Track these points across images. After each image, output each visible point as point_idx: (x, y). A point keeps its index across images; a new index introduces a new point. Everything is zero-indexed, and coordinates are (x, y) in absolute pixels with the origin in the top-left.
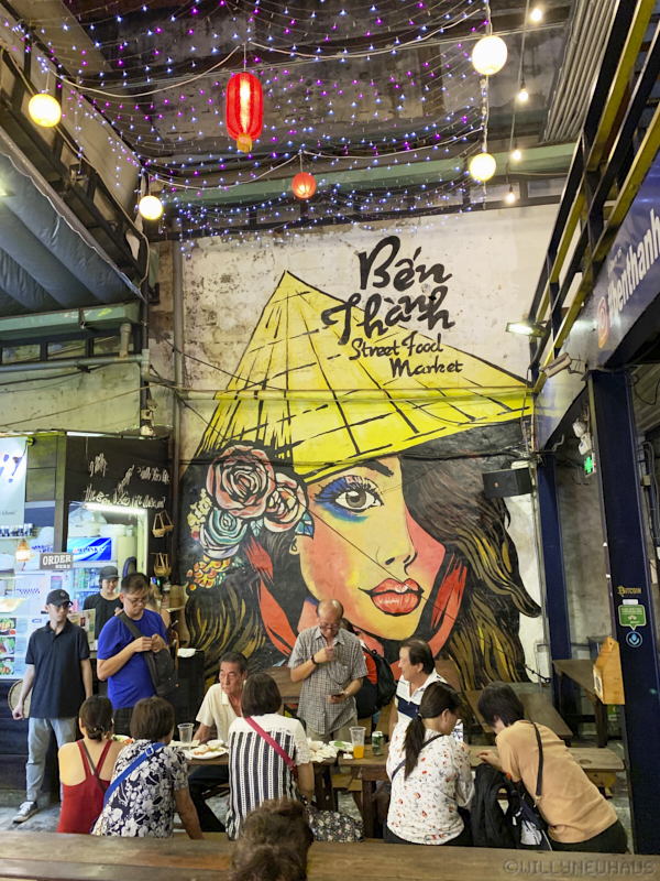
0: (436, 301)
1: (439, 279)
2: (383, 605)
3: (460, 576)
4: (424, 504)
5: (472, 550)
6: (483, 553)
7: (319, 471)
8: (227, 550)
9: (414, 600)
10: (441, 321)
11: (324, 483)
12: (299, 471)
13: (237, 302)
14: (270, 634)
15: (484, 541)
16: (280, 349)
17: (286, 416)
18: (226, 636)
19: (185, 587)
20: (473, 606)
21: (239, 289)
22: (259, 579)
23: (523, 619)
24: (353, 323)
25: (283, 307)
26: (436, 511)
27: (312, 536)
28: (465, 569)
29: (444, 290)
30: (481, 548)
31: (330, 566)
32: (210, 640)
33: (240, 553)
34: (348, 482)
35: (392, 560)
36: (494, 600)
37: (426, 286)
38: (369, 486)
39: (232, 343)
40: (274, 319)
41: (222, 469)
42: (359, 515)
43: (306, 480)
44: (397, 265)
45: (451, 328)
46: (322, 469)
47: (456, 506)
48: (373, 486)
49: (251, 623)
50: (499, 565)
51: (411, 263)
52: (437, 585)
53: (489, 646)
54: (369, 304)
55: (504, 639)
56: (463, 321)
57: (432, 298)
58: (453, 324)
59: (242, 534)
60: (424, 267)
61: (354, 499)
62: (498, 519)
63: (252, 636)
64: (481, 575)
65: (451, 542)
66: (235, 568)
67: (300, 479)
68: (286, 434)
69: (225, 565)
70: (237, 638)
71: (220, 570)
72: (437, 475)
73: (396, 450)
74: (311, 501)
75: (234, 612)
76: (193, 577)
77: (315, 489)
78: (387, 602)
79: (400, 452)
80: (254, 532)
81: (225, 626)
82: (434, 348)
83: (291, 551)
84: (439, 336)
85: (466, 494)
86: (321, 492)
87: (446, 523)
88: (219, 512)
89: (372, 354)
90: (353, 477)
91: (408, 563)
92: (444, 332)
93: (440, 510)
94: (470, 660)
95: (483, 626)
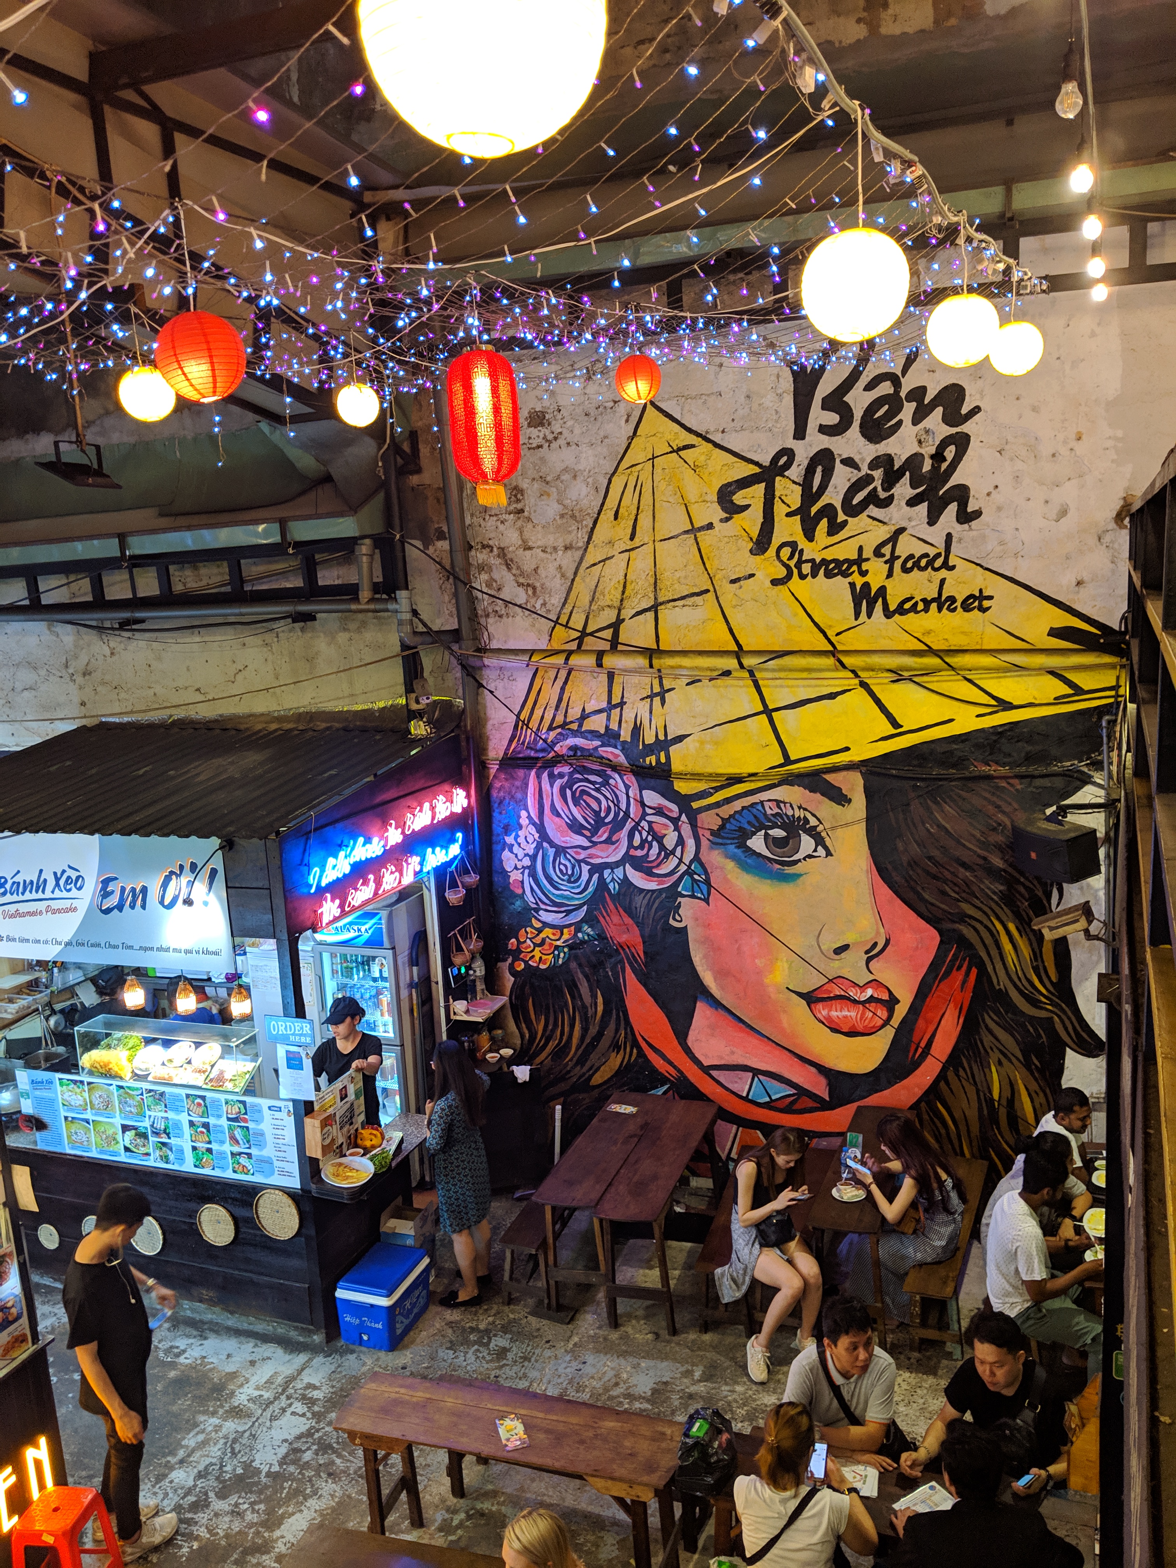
0: (944, 466)
1: (953, 417)
2: (829, 1018)
3: (964, 982)
4: (905, 859)
5: (989, 940)
6: (1008, 947)
7: (717, 789)
8: (568, 913)
9: (883, 1013)
10: (953, 507)
11: (726, 811)
12: (682, 787)
13: (559, 466)
14: (643, 1045)
15: (1012, 927)
16: (641, 562)
17: (657, 689)
18: (575, 1041)
19: (507, 963)
20: (984, 1032)
21: (561, 441)
22: (621, 961)
23: (1071, 1057)
24: (780, 510)
25: (645, 476)
26: (928, 873)
27: (706, 900)
28: (974, 971)
29: (962, 442)
30: (1004, 940)
31: (739, 949)
32: (551, 1045)
33: (590, 919)
34: (769, 812)
35: (845, 948)
36: (1023, 1026)
37: (927, 431)
38: (807, 821)
39: (555, 549)
40: (629, 501)
41: (552, 778)
42: (789, 870)
43: (695, 805)
44: (869, 387)
45: (974, 524)
46: (722, 787)
47: (964, 865)
48: (813, 822)
49: (612, 1025)
50: (1036, 970)
51: (895, 381)
52: (922, 993)
53: (1007, 1093)
54: (810, 471)
55: (1034, 1086)
56: (999, 509)
57: (938, 457)
58: (978, 514)
59: (591, 889)
60: (923, 390)
61: (779, 843)
62: (1040, 893)
63: (616, 1047)
64: (1002, 981)
65: (950, 926)
66: (583, 942)
67: (684, 801)
68: (658, 722)
69: (566, 936)
70: (592, 1046)
71: (559, 943)
72: (933, 806)
73: (857, 758)
74: (705, 843)
75: (584, 1007)
76: (518, 951)
77: (710, 821)
78: (834, 1014)
79: (864, 763)
80: (611, 886)
81: (572, 1026)
82: (938, 563)
83: (671, 922)
84: (949, 537)
85: (984, 845)
86: (722, 827)
87: (944, 893)
88: (551, 852)
89: (814, 575)
90: (778, 802)
91: (872, 954)
92: (957, 529)
93: (934, 870)
94: (972, 1114)
95: (1000, 1063)
